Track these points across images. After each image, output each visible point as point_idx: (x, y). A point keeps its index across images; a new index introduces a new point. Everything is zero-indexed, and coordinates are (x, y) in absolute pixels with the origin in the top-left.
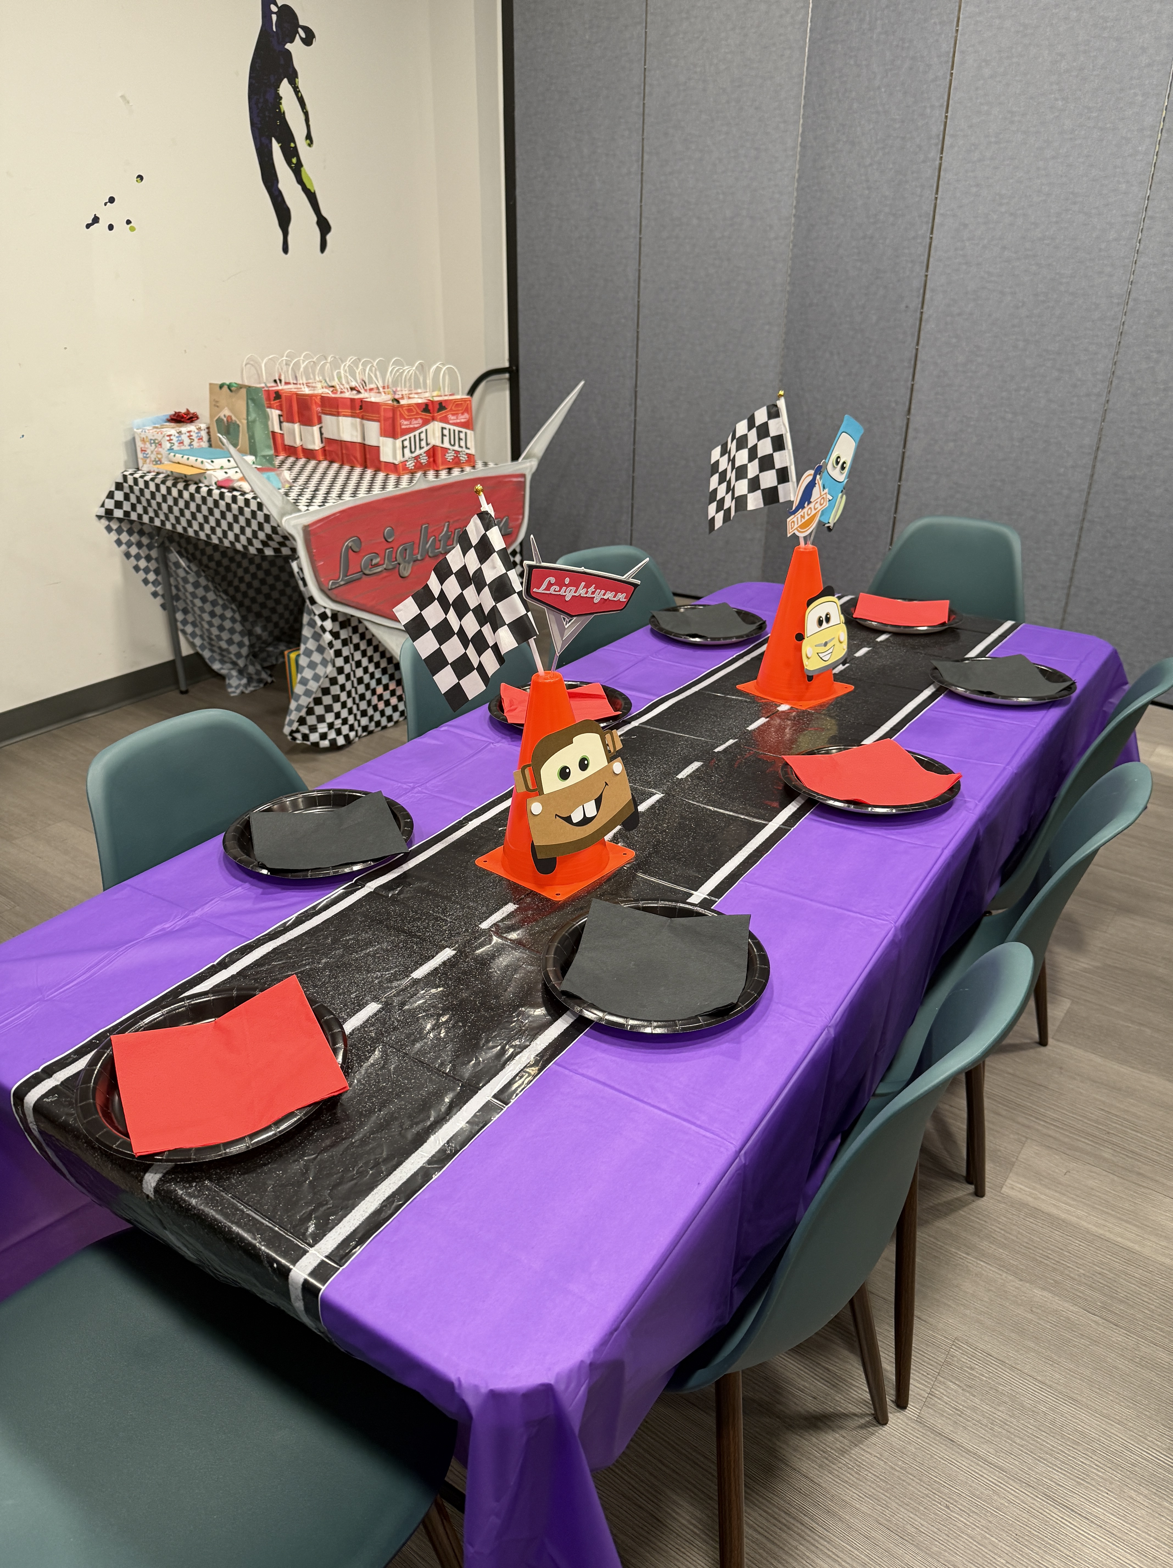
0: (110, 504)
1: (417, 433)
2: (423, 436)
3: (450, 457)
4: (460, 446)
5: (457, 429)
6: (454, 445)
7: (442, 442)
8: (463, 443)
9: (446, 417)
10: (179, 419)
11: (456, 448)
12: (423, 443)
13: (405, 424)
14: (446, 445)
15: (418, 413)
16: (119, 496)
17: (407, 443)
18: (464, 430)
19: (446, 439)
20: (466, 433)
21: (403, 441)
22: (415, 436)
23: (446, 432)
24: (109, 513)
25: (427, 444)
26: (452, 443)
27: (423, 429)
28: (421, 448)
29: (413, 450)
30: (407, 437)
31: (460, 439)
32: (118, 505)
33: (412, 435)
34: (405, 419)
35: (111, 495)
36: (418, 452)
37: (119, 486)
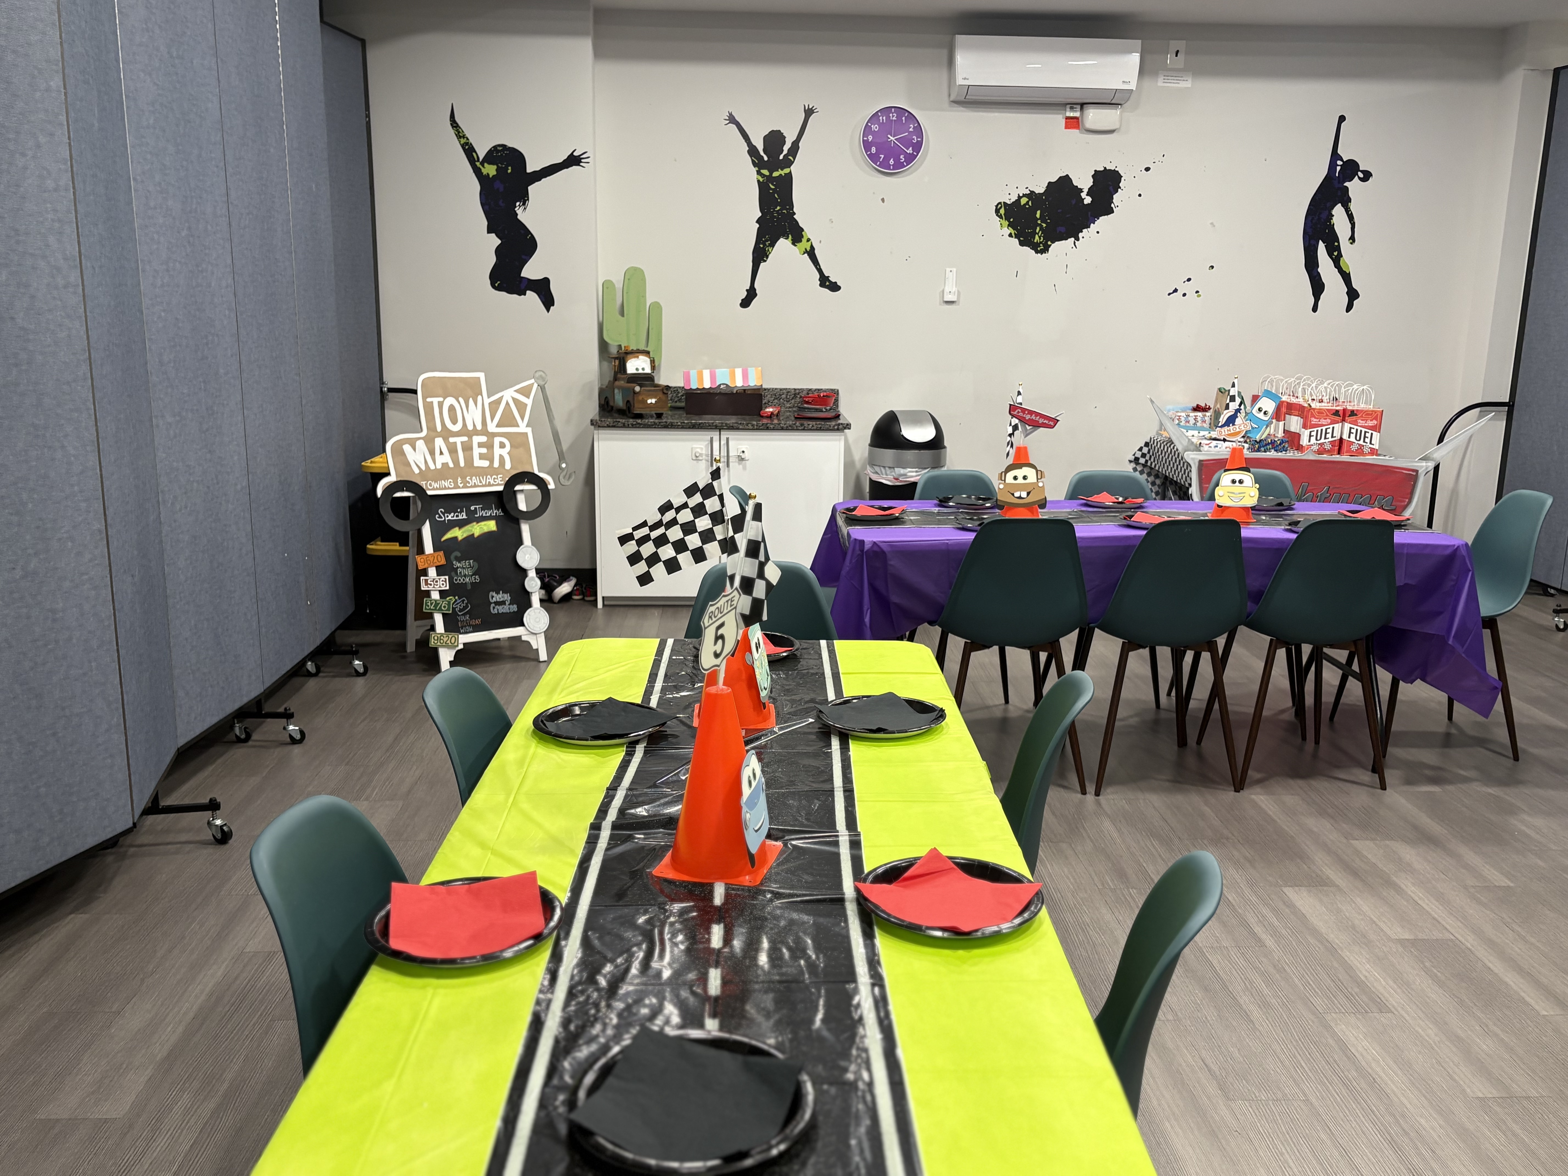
0: (1139, 454)
1: (1324, 428)
2: (1330, 431)
3: (1354, 448)
4: (1364, 441)
5: (1364, 430)
6: (1360, 440)
7: (1349, 437)
8: (1368, 440)
9: (1356, 421)
10: (1197, 409)
11: (1361, 442)
12: (1329, 436)
13: (1314, 421)
14: (1352, 439)
15: (1327, 415)
16: (1145, 450)
17: (1314, 434)
18: (1370, 432)
19: (1353, 436)
20: (1372, 434)
21: (1311, 432)
22: (1322, 430)
23: (1353, 431)
24: (1136, 460)
25: (1332, 437)
26: (1358, 439)
27: (1331, 426)
28: (1325, 438)
29: (1319, 438)
30: (1315, 429)
31: (1365, 437)
32: (1144, 455)
33: (1319, 429)
34: (1315, 418)
35: (1141, 449)
36: (1323, 441)
37: (1147, 444)
